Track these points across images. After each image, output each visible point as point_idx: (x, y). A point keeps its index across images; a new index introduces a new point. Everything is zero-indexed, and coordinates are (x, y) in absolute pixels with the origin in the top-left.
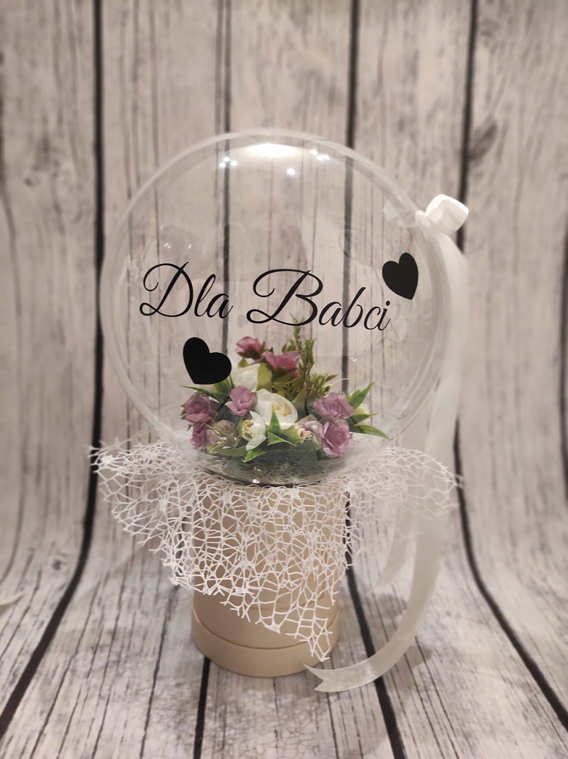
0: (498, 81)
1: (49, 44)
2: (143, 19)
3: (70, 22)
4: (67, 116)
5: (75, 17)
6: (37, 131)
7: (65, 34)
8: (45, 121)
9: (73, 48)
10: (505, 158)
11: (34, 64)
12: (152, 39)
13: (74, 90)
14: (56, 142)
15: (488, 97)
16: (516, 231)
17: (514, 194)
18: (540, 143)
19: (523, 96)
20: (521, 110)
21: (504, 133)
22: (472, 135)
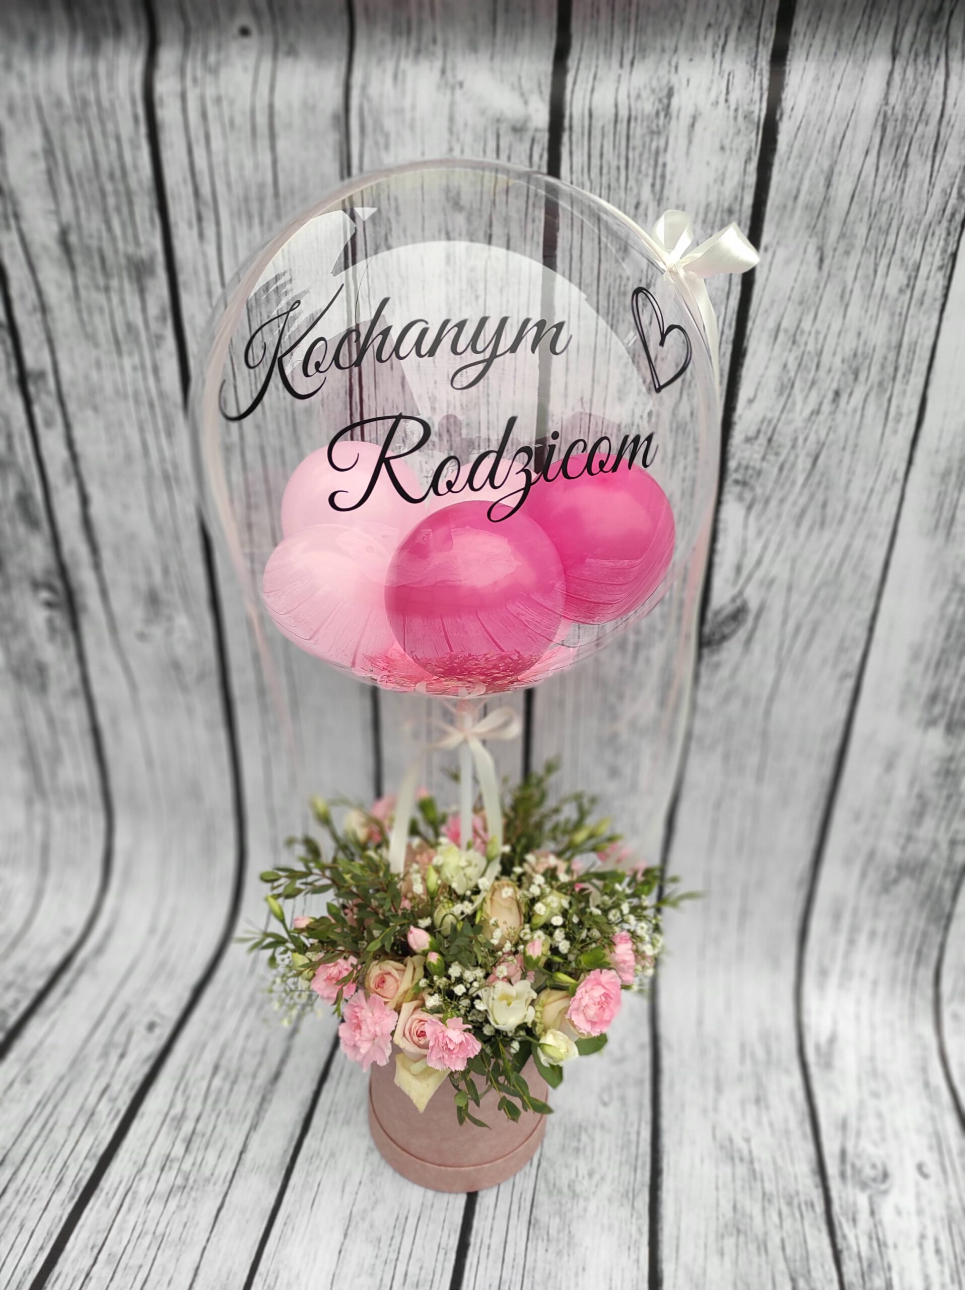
0: (755, 549)
1: (140, 485)
2: (252, 456)
3: (162, 460)
4: (174, 567)
5: (167, 454)
6: (142, 582)
7: (158, 473)
8: (148, 572)
9: (169, 489)
10: (756, 648)
11: (126, 507)
12: (266, 480)
13: (177, 538)
14: (164, 595)
15: (739, 569)
16: (765, 734)
17: (766, 692)
18: (814, 632)
19: (792, 569)
20: (790, 589)
21: (758, 617)
22: (710, 615)
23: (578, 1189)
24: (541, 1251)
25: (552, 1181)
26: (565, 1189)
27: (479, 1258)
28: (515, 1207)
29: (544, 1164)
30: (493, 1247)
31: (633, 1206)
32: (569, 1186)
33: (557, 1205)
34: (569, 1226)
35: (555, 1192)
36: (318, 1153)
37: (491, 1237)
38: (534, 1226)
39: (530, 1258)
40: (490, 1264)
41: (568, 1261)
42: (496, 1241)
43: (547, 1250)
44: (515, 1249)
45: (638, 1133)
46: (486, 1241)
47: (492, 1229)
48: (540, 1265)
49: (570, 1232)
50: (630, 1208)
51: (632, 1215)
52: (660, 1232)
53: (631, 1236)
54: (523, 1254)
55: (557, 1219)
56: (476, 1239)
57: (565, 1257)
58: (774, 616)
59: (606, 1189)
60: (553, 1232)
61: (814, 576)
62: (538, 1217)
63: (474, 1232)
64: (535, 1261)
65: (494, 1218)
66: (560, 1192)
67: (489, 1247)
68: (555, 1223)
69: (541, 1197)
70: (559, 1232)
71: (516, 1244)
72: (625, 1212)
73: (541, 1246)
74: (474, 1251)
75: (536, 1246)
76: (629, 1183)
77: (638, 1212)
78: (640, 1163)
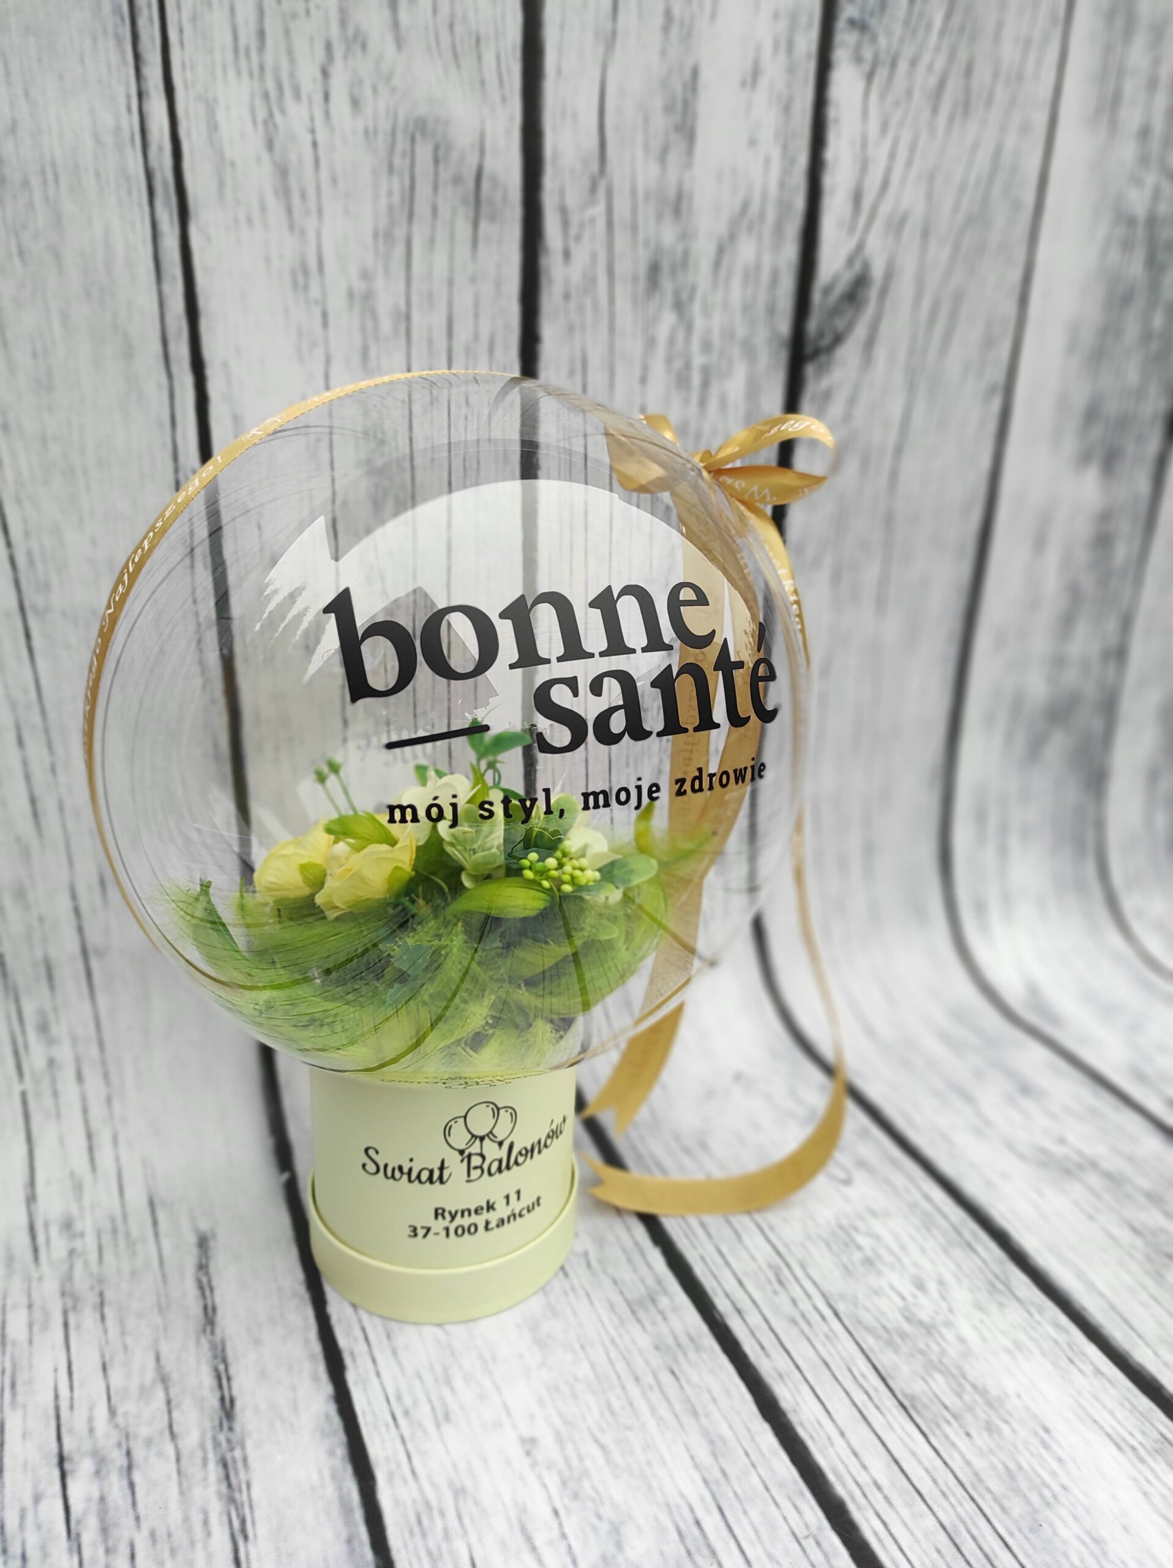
10: (881, 353)
15: (857, 197)
16: (889, 520)
17: (893, 437)
18: (954, 313)
19: (929, 197)
20: (925, 234)
21: (884, 292)
22: (817, 297)
23: (924, 1315)
24: (962, 1443)
25: (877, 1325)
26: (907, 1327)
27: (878, 1515)
28: (860, 1398)
29: (841, 1308)
30: (884, 1482)
31: (1018, 1299)
32: (908, 1319)
33: (919, 1357)
34: (964, 1377)
35: (898, 1340)
36: (427, 1503)
37: (864, 1467)
38: (914, 1407)
39: (957, 1464)
40: (905, 1513)
41: (1014, 1431)
42: (879, 1467)
43: (968, 1435)
44: (919, 1462)
45: (928, 1198)
46: (863, 1478)
47: (855, 1454)
48: (979, 1464)
49: (974, 1386)
50: (1015, 1304)
51: (1029, 1312)
52: (1085, 1314)
53: (1056, 1342)
54: (939, 1463)
55: (938, 1377)
56: (844, 1485)
57: (1005, 1428)
58: (904, 289)
59: (961, 1296)
60: (950, 1400)
61: (956, 208)
62: (908, 1391)
63: (831, 1477)
64: (968, 1463)
65: (842, 1434)
66: (904, 1335)
67: (879, 1488)
68: (939, 1384)
69: (886, 1358)
70: (959, 1395)
71: (914, 1454)
72: (1015, 1314)
73: (953, 1432)
74: (859, 1508)
75: (946, 1437)
76: (981, 1270)
77: (1033, 1304)
78: (968, 1236)
